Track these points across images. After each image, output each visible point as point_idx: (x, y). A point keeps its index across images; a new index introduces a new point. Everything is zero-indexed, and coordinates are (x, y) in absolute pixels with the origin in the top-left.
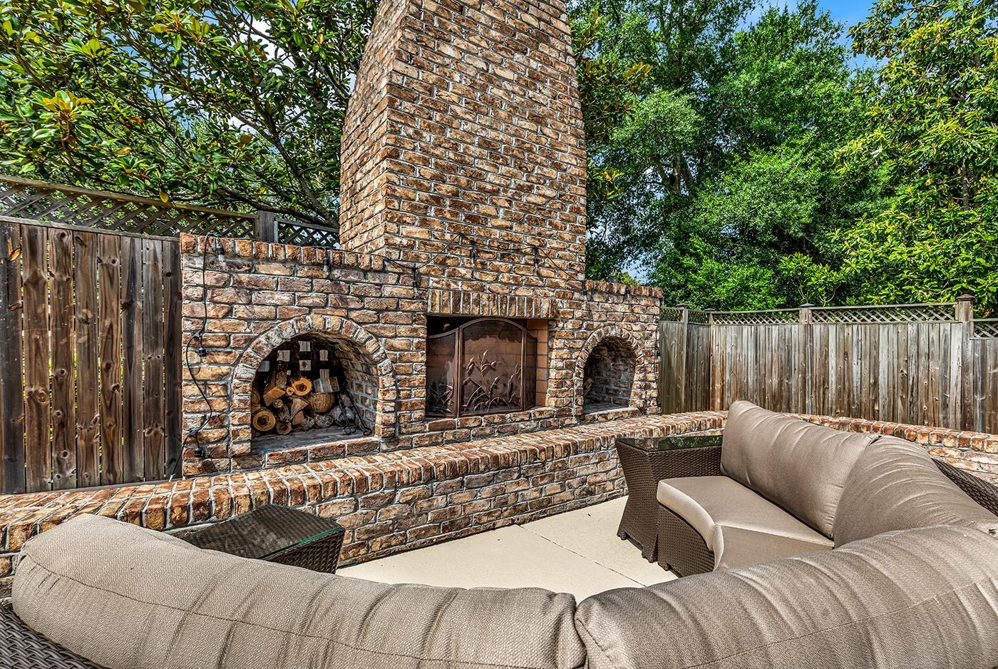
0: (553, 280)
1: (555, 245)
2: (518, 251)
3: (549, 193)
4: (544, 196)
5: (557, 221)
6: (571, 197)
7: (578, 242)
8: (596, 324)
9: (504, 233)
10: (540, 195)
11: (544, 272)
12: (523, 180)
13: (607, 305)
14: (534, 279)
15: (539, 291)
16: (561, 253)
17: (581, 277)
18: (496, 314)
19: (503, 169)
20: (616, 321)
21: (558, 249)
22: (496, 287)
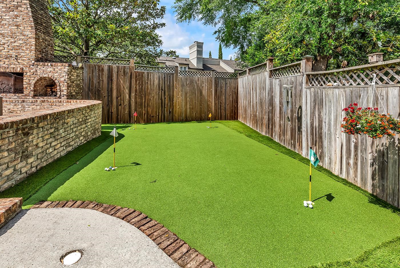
0: (23, 63)
1: (23, 54)
2: (11, 57)
3: (21, 42)
4: (19, 43)
5: (25, 49)
6: (29, 42)
7: (32, 53)
8: (38, 74)
9: (6, 53)
10: (18, 43)
11: (19, 61)
12: (13, 41)
13: (44, 69)
14: (16, 63)
15: (17, 66)
16: (25, 56)
17: (33, 62)
18: (3, 71)
19: (6, 39)
20: (47, 73)
21: (24, 55)
22: (4, 65)
